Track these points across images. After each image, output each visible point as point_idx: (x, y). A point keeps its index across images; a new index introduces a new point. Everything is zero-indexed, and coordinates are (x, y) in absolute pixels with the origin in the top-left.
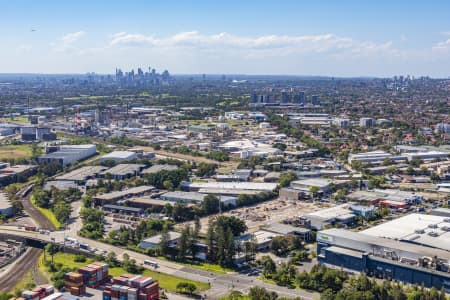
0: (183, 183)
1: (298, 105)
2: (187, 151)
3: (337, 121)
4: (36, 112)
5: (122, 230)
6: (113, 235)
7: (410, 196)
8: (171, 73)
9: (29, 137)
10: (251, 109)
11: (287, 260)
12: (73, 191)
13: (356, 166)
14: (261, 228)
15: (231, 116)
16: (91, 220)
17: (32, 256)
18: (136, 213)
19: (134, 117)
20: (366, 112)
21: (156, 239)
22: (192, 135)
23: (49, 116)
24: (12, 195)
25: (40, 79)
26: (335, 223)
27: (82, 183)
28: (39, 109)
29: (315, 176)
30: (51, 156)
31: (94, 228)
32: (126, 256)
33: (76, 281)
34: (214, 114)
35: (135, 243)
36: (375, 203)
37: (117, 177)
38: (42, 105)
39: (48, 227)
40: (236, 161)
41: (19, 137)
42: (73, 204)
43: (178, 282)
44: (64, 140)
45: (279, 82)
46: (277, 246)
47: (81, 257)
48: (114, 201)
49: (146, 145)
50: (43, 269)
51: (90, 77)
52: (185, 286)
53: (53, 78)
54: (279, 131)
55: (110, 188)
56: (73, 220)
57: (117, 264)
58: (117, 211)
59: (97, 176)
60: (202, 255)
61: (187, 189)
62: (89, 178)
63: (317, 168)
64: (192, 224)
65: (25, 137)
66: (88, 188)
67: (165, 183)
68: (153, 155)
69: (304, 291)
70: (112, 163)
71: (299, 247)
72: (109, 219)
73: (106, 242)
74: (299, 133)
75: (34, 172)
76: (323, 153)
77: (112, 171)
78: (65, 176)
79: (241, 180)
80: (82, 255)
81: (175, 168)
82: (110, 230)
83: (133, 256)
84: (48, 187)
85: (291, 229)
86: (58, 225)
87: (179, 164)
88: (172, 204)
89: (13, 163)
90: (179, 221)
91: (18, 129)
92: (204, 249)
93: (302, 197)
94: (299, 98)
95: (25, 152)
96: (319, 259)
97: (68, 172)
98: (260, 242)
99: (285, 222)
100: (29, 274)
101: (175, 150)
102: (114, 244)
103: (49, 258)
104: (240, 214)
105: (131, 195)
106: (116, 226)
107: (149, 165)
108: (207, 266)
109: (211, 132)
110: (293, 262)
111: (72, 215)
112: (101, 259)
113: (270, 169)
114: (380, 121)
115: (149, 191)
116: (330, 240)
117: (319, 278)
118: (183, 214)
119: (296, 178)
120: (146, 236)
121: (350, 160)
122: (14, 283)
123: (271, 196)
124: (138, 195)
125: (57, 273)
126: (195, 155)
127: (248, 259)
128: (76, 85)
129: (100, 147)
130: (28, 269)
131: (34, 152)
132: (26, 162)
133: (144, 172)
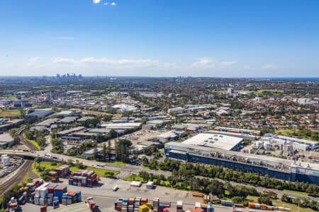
0: (98, 124)
1: (142, 89)
2: (96, 110)
3: (160, 95)
4: (20, 94)
5: (73, 148)
6: (69, 151)
7: (197, 126)
8: (83, 76)
9: (17, 106)
10: (122, 91)
11: (152, 157)
12: (45, 131)
13: (172, 114)
14: (138, 143)
15: (113, 94)
16: (57, 145)
17: (27, 164)
18: (78, 140)
19: (69, 95)
20: (170, 91)
21: (91, 151)
22: (97, 103)
23: (26, 96)
24: (13, 134)
25: (19, 79)
26: (169, 139)
27: (49, 127)
28: (21, 92)
29: (155, 119)
30: (31, 114)
31: (59, 148)
32: (77, 161)
33: (54, 175)
34: (106, 93)
35: (80, 154)
36: (184, 129)
37: (66, 123)
38: (22, 90)
39: (35, 149)
40: (120, 113)
41: (12, 106)
42: (46, 137)
43: (105, 172)
44: (36, 106)
45: (131, 79)
46: (147, 151)
47: (54, 163)
48: (67, 135)
49: (76, 107)
50: (35, 171)
51: (45, 77)
52: (108, 173)
53: (26, 78)
54: (136, 100)
55: (64, 129)
56: (47, 145)
57: (73, 165)
58: (69, 139)
59: (55, 123)
60: (113, 158)
61: (100, 127)
62: (52, 124)
63: (156, 116)
64: (107, 143)
65: (15, 106)
66: (52, 129)
67: (90, 125)
68: (80, 113)
69: (162, 171)
70: (62, 117)
71: (156, 151)
72: (65, 143)
73: (66, 155)
74: (144, 100)
75: (23, 123)
76: (157, 109)
77: (63, 120)
78: (40, 124)
79: (124, 122)
80: (54, 162)
81: (93, 118)
82: (67, 149)
83: (81, 161)
84: (32, 129)
85: (151, 143)
86: (39, 148)
87: (95, 116)
88: (96, 134)
89: (11, 118)
90: (99, 142)
91: (12, 102)
92: (114, 155)
93: (152, 128)
94: (141, 86)
95: (17, 113)
96: (167, 156)
97: (41, 121)
98: (139, 149)
99: (149, 140)
100: (27, 174)
101: (91, 110)
102: (70, 155)
103: (37, 165)
104: (127, 137)
105: (74, 131)
106: (69, 147)
107: (80, 117)
108: (116, 163)
109: (106, 101)
110: (156, 158)
111: (46, 143)
112: (65, 163)
113: (136, 116)
114: (177, 95)
115: (83, 129)
116: (171, 147)
117: (169, 164)
118: (101, 139)
119: (148, 120)
120: (85, 150)
121: (169, 111)
122: (20, 179)
123: (138, 129)
124: (78, 131)
125: (43, 173)
126: (101, 111)
127: (134, 158)
128: (38, 81)
129: (55, 109)
130: (27, 171)
131: (22, 112)
132: (18, 118)
133: (79, 120)
